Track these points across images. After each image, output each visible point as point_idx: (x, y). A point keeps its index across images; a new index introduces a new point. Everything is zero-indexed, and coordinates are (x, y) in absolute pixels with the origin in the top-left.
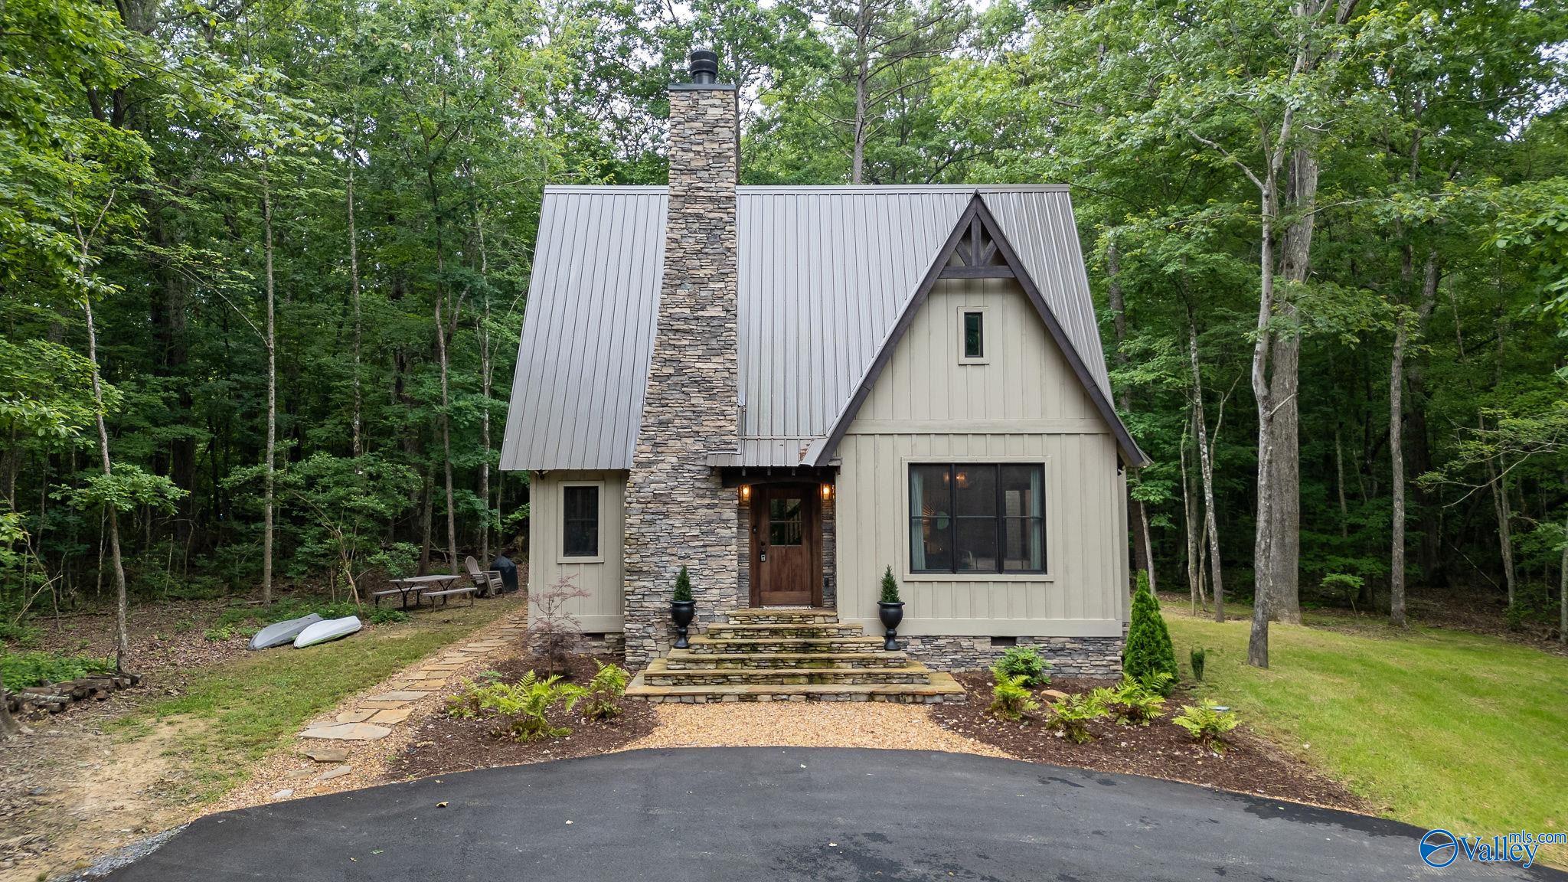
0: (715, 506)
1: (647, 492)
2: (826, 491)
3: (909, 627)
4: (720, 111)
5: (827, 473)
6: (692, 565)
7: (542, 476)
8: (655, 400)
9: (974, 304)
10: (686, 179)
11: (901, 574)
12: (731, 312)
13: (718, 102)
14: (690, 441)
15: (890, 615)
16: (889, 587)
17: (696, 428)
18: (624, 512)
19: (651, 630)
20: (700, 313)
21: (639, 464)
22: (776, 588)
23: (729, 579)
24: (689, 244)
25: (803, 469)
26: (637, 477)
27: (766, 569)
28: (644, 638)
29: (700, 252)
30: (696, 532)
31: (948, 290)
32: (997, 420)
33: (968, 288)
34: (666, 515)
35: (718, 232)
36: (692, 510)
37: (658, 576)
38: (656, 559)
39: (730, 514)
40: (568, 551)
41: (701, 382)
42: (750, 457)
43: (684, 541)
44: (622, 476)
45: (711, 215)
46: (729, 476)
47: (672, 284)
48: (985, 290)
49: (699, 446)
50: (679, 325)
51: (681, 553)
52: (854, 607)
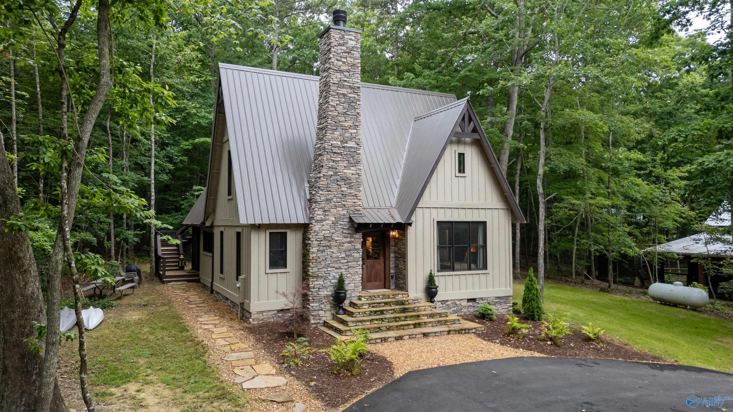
0: (353, 242)
1: (321, 235)
2: (393, 233)
3: (438, 297)
4: (354, 43)
5: (406, 225)
6: (344, 272)
7: (258, 227)
8: (325, 188)
9: (461, 149)
10: (338, 75)
11: (435, 272)
12: (359, 145)
13: (353, 38)
14: (341, 209)
15: (433, 292)
16: (431, 280)
17: (343, 203)
19: (322, 306)
20: (345, 145)
21: (317, 221)
22: (369, 281)
23: (358, 278)
24: (340, 109)
25: (394, 224)
26: (315, 228)
27: (365, 271)
28: (319, 310)
29: (345, 113)
30: (343, 255)
32: (470, 202)
33: (459, 142)
34: (330, 247)
37: (326, 278)
38: (325, 270)
39: (359, 246)
40: (272, 267)
41: (346, 179)
42: (367, 218)
43: (338, 260)
45: (350, 95)
46: (360, 227)
47: (332, 128)
48: (465, 143)
49: (345, 212)
50: (336, 150)
51: (337, 266)
52: (416, 289)
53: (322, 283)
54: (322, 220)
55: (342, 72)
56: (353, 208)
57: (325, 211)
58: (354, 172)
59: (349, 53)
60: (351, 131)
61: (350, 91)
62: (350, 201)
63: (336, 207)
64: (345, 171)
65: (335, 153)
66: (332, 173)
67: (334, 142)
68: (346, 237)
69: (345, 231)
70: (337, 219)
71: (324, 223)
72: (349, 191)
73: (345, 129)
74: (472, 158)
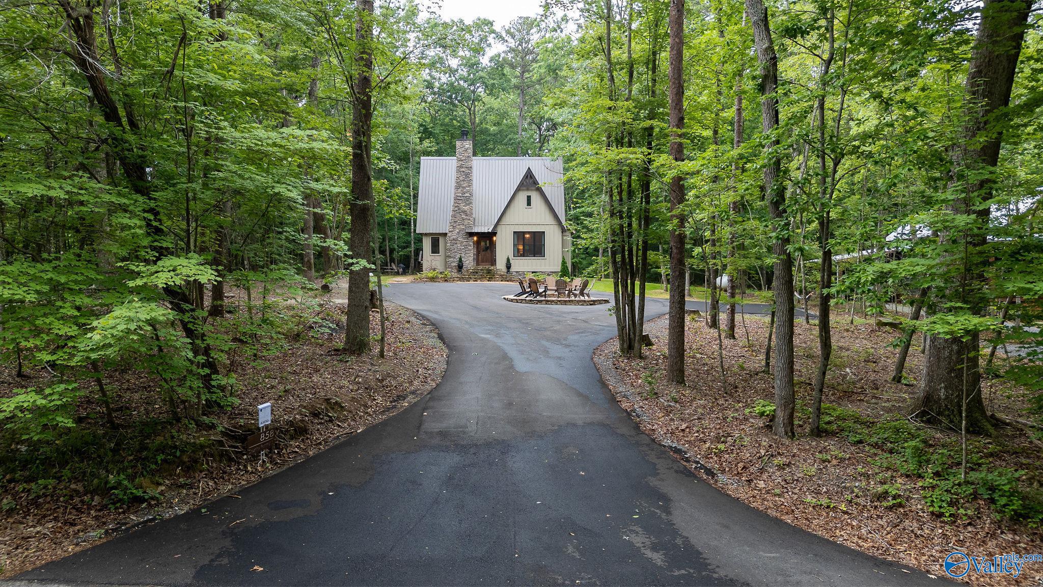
0: (468, 241)
1: (452, 238)
2: (494, 238)
3: (513, 269)
5: (494, 234)
6: (463, 255)
7: (426, 234)
8: (454, 216)
9: (529, 193)
11: (511, 257)
12: (471, 195)
14: (462, 226)
15: (508, 266)
16: (508, 260)
17: (463, 223)
18: (446, 243)
19: (453, 270)
20: (464, 195)
21: (449, 232)
22: (483, 262)
23: (471, 259)
24: (461, 178)
25: (488, 232)
26: (449, 235)
27: (480, 257)
28: (452, 272)
30: (463, 248)
31: (523, 190)
32: (534, 222)
33: (528, 190)
34: (456, 244)
35: (468, 175)
36: (462, 242)
37: (454, 258)
38: (454, 254)
39: (471, 243)
40: (433, 252)
41: (464, 212)
42: (476, 230)
43: (460, 250)
44: (445, 234)
46: (471, 234)
47: (457, 188)
48: (532, 190)
49: (464, 227)
51: (460, 252)
52: (501, 265)
53: (452, 260)
54: (451, 231)
56: (468, 225)
57: (454, 227)
58: (469, 208)
59: (465, 151)
60: (467, 188)
61: (466, 169)
62: (466, 222)
63: (459, 225)
64: (464, 208)
65: (458, 199)
66: (457, 209)
67: (458, 194)
68: (465, 239)
69: (463, 236)
70: (461, 231)
71: (453, 232)
72: (466, 217)
73: (464, 188)
74: (536, 197)
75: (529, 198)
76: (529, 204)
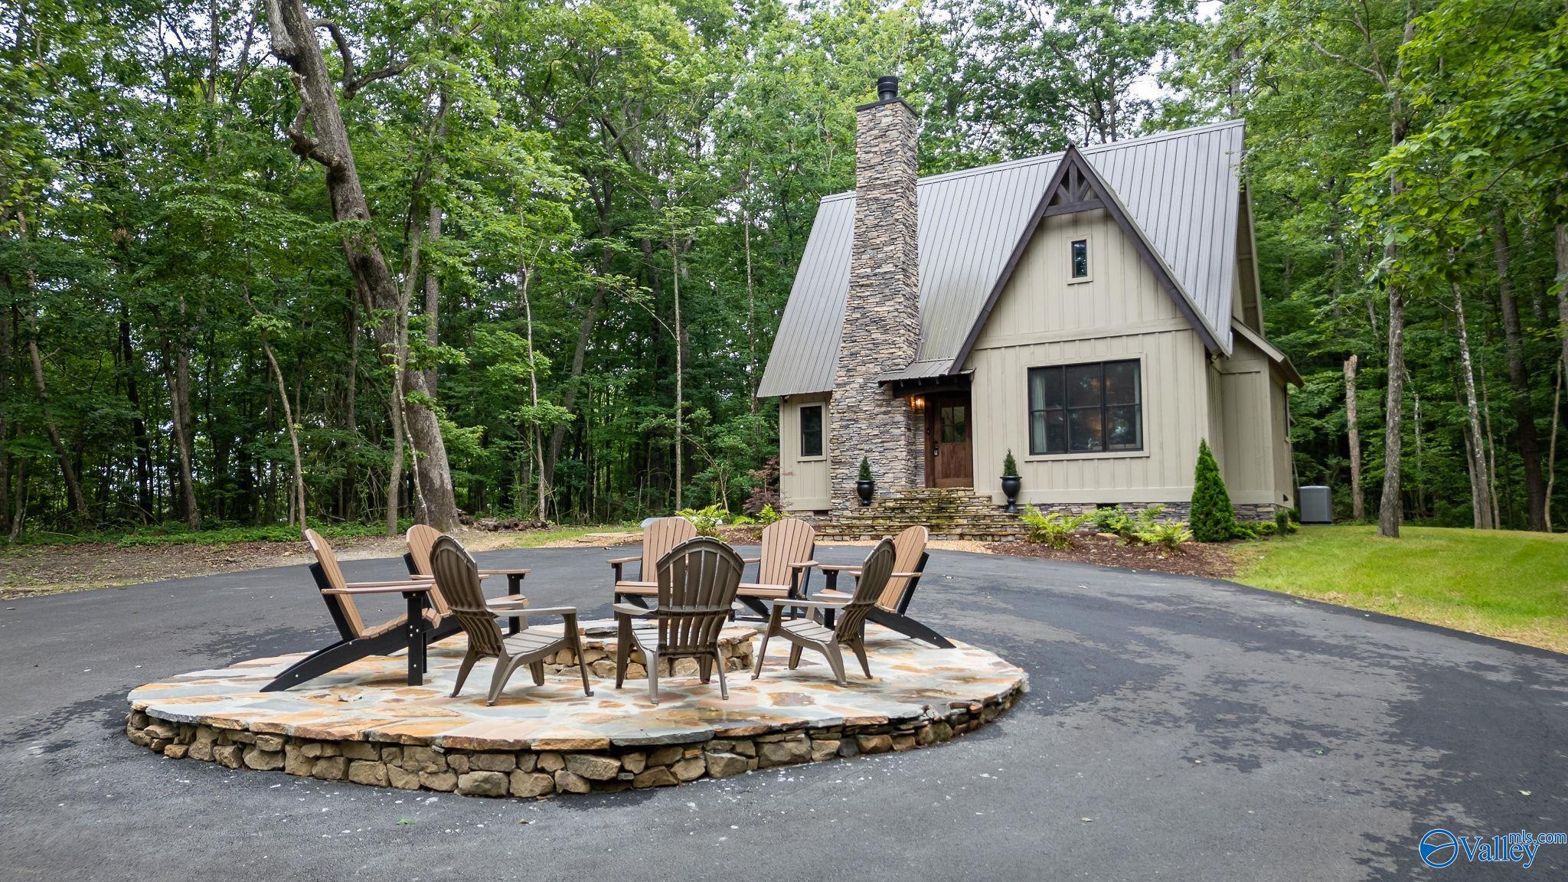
0: (889, 412)
1: (843, 405)
3: (1030, 495)
4: (891, 118)
5: (964, 379)
6: (873, 456)
8: (850, 338)
9: (1079, 234)
10: (868, 174)
11: (1021, 455)
12: (899, 267)
13: (888, 112)
14: (872, 365)
15: (1012, 486)
16: (1010, 464)
17: (875, 356)
19: (848, 504)
20: (877, 271)
21: (839, 385)
22: (946, 476)
23: (902, 466)
24: (870, 221)
25: (943, 378)
26: (836, 396)
27: (938, 461)
28: (844, 509)
29: (877, 225)
30: (876, 432)
33: (1075, 223)
34: (856, 421)
35: (889, 209)
36: (873, 416)
37: (852, 465)
38: (850, 453)
39: (900, 418)
40: (803, 453)
41: (879, 322)
43: (869, 439)
44: (830, 395)
45: (884, 197)
46: (899, 389)
47: (858, 251)
48: (1090, 222)
49: (878, 369)
50: (864, 281)
51: (866, 447)
52: (987, 483)
53: (847, 471)
54: (845, 384)
55: (872, 167)
56: (889, 363)
57: (848, 371)
58: (892, 309)
59: (881, 137)
60: (886, 249)
61: (884, 191)
62: (884, 353)
63: (864, 364)
64: (876, 309)
65: (862, 286)
66: (859, 316)
67: (862, 270)
68: (881, 406)
69: (877, 397)
70: (867, 380)
71: (848, 388)
72: (883, 337)
73: (877, 248)
74: (1103, 246)
75: (1079, 252)
76: (1079, 269)
